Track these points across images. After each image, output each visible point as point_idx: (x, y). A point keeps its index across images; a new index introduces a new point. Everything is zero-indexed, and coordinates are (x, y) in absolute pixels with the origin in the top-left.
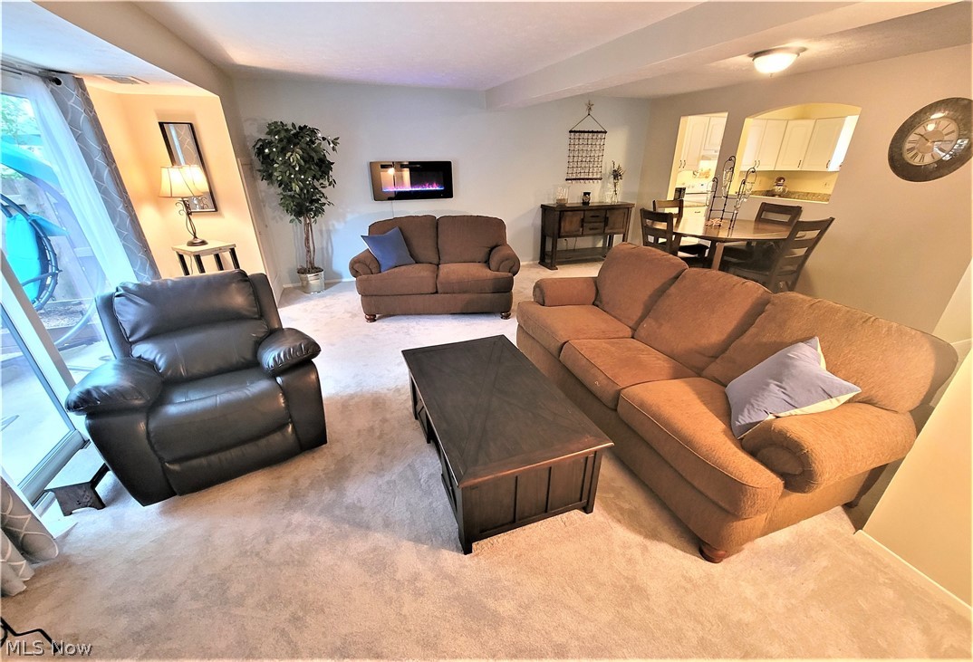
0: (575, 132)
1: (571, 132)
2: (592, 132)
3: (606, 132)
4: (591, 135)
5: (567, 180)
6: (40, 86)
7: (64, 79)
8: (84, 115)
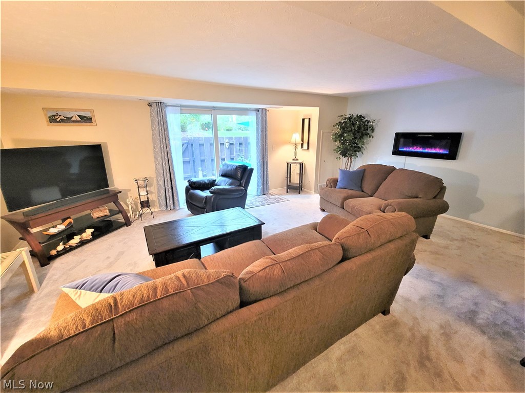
6: (254, 113)
7: (260, 110)
8: (260, 119)
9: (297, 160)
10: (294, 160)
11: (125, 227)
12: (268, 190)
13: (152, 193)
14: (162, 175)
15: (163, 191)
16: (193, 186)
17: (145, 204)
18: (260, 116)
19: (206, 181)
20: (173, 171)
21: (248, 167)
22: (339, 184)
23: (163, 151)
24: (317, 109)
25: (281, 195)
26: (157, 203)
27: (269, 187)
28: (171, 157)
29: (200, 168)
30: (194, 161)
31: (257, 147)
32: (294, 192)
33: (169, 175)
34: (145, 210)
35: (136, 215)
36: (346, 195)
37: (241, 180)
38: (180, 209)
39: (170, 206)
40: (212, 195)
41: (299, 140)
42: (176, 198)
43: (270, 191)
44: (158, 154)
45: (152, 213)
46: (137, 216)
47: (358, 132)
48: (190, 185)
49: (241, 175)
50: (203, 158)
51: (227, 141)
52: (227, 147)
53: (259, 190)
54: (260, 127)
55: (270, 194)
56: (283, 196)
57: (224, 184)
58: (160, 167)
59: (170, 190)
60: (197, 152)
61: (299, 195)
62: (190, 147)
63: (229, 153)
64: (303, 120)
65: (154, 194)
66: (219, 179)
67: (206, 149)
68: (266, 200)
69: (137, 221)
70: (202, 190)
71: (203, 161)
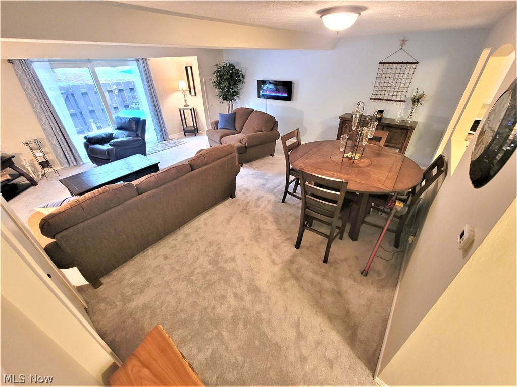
0: (384, 63)
1: (380, 63)
2: (402, 63)
3: (417, 63)
4: (399, 65)
5: (371, 99)
6: (135, 63)
7: (140, 60)
8: (143, 69)
9: (188, 106)
10: (185, 106)
11: (33, 188)
12: (167, 136)
13: (48, 153)
14: (53, 135)
15: (59, 150)
16: (91, 141)
17: (45, 164)
18: (141, 66)
19: (104, 136)
20: (65, 129)
21: (140, 119)
22: (219, 126)
23: (45, 111)
24: (196, 58)
25: (180, 139)
26: (57, 161)
27: (167, 133)
28: (57, 116)
29: (92, 120)
30: (81, 113)
31: (147, 97)
32: (191, 135)
33: (61, 134)
34: (47, 170)
35: (39, 176)
36: (222, 134)
37: (137, 131)
38: (84, 164)
39: (73, 163)
40: (112, 147)
41: (186, 87)
42: (76, 155)
43: (170, 137)
44: (40, 114)
45: (56, 172)
46: (41, 176)
47: (232, 80)
48: (87, 141)
49: (136, 126)
50: (91, 108)
51: (115, 87)
52: (117, 94)
53: (159, 137)
54: (145, 78)
55: (170, 139)
56: (181, 140)
57: (122, 136)
58: (47, 127)
59: (68, 148)
60: (82, 103)
61: (195, 137)
62: (70, 97)
63: (121, 100)
64: (186, 68)
65: (50, 154)
66: (116, 132)
67: (92, 97)
68: (166, 145)
69: (43, 181)
70: (102, 144)
71: (92, 112)
